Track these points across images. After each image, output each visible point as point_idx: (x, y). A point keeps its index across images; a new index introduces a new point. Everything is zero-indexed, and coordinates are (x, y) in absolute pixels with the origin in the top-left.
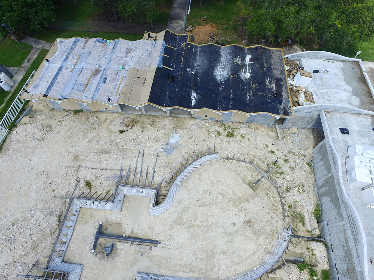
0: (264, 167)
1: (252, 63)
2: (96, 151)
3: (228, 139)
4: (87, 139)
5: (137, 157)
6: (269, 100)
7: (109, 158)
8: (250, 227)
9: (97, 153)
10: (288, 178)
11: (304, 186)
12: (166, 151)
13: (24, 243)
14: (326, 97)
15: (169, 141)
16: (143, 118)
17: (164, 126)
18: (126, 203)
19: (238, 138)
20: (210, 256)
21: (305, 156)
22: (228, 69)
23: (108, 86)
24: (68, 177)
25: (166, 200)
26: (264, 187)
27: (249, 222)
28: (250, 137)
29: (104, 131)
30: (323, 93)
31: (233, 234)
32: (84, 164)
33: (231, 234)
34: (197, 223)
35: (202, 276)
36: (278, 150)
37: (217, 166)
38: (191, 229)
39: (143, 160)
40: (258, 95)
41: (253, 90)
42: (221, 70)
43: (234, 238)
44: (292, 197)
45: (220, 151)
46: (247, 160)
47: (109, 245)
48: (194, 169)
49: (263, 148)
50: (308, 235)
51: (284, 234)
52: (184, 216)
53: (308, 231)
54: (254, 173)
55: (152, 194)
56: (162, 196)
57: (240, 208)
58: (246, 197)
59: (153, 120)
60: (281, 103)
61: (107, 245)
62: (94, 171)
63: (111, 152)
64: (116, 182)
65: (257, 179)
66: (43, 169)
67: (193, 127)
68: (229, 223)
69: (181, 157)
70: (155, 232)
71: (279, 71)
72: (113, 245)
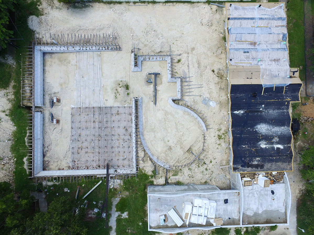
0: (202, 157)
1: (276, 149)
2: (199, 59)
3: (217, 136)
4: (205, 51)
5: (198, 84)
6: (243, 159)
7: (196, 68)
8: (168, 149)
9: (198, 60)
10: (196, 169)
11: (192, 178)
12: (204, 100)
13: (147, 40)
14: (251, 195)
15: (211, 101)
16: (225, 82)
17: (220, 96)
18: (172, 84)
19: (218, 142)
20: (153, 130)
21: (211, 180)
22: (267, 133)
23: (242, 55)
24: (181, 49)
25: (176, 105)
26: (189, 157)
27: (170, 148)
28: (219, 149)
29: (213, 60)
30: (254, 194)
31: (164, 141)
32: (190, 55)
33: (163, 140)
34: (167, 123)
35: (144, 127)
36: (213, 165)
37: (199, 130)
38: (164, 120)
39: (196, 88)
40: (247, 152)
41: (251, 149)
42: (266, 128)
43: (162, 141)
44: (186, 171)
45: (208, 132)
46: (205, 147)
47: (152, 81)
48: (196, 118)
49: (213, 157)
50: (168, 177)
51: (167, 166)
52: (169, 115)
53: (170, 177)
54: (197, 151)
55: (178, 97)
56: (178, 102)
57: (177, 144)
58: (183, 147)
59: (224, 89)
60: (242, 166)
61: (151, 80)
62: (187, 62)
63: (199, 68)
64: (182, 76)
65: (194, 153)
66: (184, 33)
67: (222, 114)
68: (169, 139)
69: (201, 109)
70: (160, 102)
71: (270, 167)
72: (152, 82)
